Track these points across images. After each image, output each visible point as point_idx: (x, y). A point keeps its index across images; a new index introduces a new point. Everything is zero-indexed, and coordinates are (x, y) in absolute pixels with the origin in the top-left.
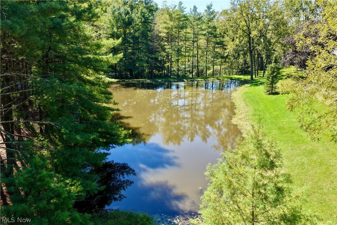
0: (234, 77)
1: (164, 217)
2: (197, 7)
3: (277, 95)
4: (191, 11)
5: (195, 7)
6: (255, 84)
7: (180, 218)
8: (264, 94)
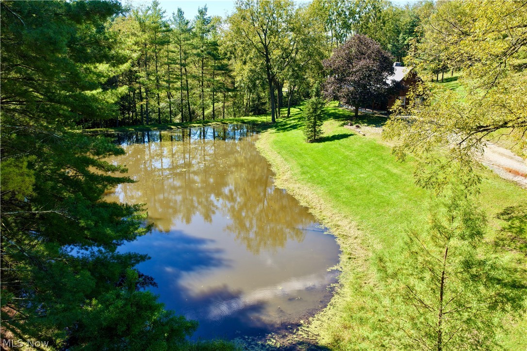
0: (246, 120)
1: (249, 340)
2: (183, 10)
3: (323, 143)
4: (174, 17)
5: (180, 11)
6: (283, 127)
7: (274, 337)
8: (304, 142)
